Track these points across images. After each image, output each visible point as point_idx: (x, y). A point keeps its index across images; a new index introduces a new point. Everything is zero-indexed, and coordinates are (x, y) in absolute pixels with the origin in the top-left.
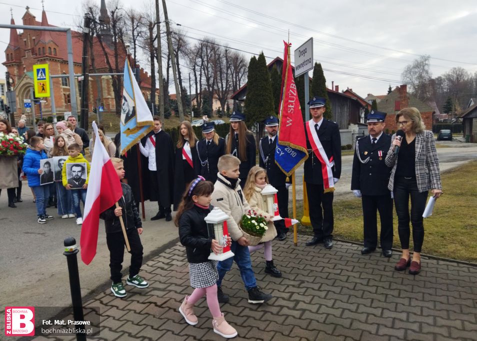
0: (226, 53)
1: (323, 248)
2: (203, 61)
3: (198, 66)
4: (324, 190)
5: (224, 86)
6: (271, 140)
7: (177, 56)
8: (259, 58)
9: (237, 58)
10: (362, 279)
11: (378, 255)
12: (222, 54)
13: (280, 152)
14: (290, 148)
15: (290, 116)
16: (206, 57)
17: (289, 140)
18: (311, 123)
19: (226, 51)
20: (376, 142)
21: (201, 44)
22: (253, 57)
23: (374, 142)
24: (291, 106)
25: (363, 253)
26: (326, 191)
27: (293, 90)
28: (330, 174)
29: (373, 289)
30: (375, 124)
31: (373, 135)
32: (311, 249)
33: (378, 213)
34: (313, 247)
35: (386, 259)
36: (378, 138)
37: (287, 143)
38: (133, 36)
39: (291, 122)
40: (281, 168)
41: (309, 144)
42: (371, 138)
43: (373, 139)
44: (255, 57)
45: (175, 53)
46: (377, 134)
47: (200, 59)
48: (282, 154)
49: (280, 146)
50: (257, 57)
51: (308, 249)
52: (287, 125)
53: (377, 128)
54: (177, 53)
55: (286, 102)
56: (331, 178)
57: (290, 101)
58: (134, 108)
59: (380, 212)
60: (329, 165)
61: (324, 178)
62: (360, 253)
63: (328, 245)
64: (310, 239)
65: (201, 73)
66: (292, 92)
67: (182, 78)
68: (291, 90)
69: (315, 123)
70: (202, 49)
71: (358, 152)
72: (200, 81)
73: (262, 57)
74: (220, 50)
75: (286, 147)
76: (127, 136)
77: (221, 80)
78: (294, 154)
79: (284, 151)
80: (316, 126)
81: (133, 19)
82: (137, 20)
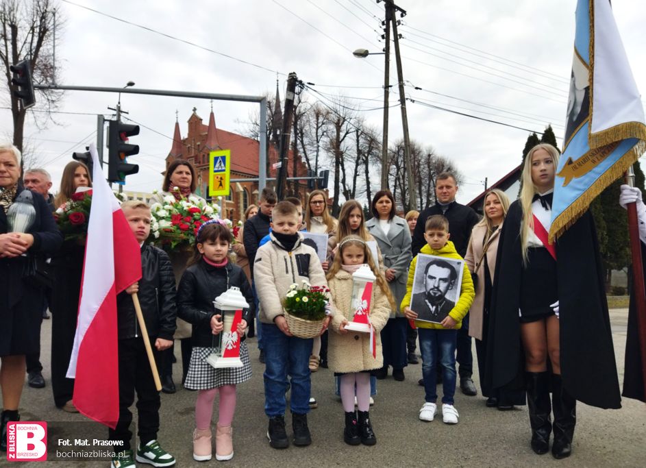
0: (429, 159)
2: (398, 168)
3: (391, 175)
5: (425, 201)
7: (366, 162)
9: (443, 166)
12: (423, 160)
16: (403, 163)
19: (429, 155)
21: (398, 146)
38: (317, 136)
45: (364, 158)
47: (395, 166)
54: (367, 158)
65: (396, 183)
67: (371, 190)
70: (398, 151)
73: (549, 133)
74: (421, 154)
77: (420, 193)
81: (318, 115)
82: (323, 116)
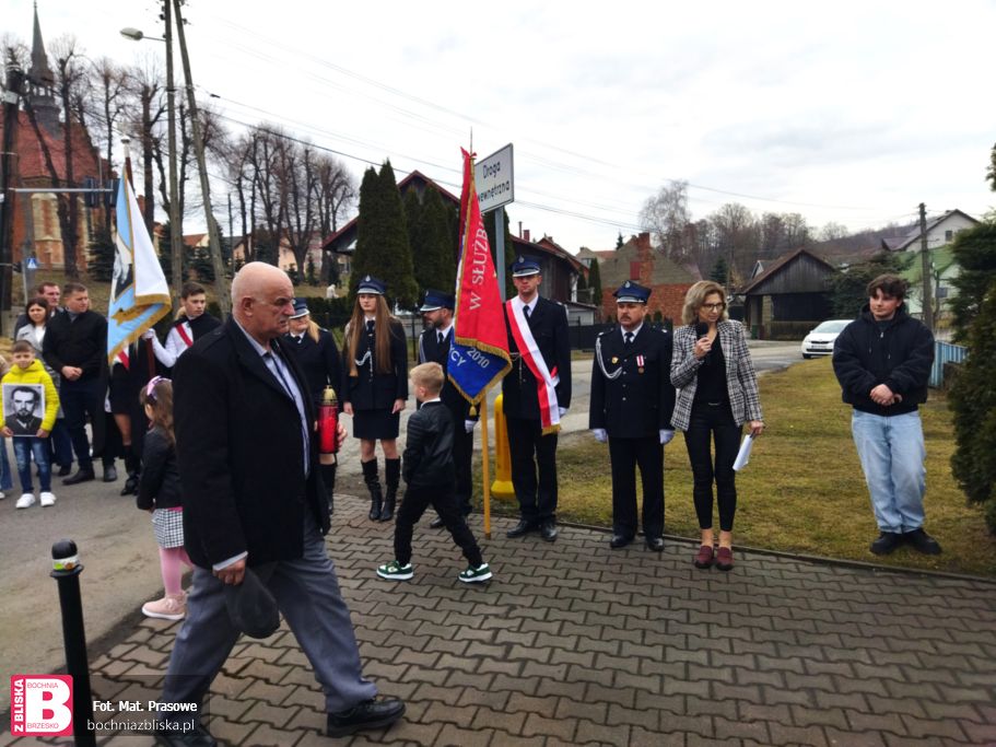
0: (307, 158)
1: (540, 540)
2: (257, 170)
3: (247, 179)
4: (541, 431)
5: (303, 221)
6: (441, 335)
8: (382, 172)
9: (329, 168)
10: (620, 594)
11: (641, 548)
12: (296, 161)
13: (458, 359)
14: (478, 350)
15: (477, 289)
16: (264, 162)
17: (475, 336)
18: (516, 304)
19: (307, 152)
20: (632, 339)
21: (254, 136)
22: (369, 168)
23: (628, 339)
24: (477, 271)
25: (614, 546)
26: (545, 431)
27: (481, 241)
28: (553, 400)
29: (642, 612)
30: (630, 305)
31: (626, 327)
32: (518, 543)
33: (637, 469)
34: (520, 540)
35: (655, 555)
36: (635, 333)
37: (470, 342)
38: (108, 112)
39: (479, 302)
40: (459, 388)
41: (514, 343)
42: (624, 332)
43: (626, 334)
44: (373, 170)
46: (633, 326)
47: (251, 166)
48: (462, 361)
49: (458, 347)
50: (378, 170)
51: (512, 543)
52: (471, 308)
53: (633, 313)
55: (469, 263)
56: (554, 406)
57: (476, 262)
58: (131, 266)
59: (640, 468)
60: (551, 383)
61: (542, 406)
62: (608, 546)
63: (548, 534)
64: (514, 524)
65: (254, 194)
66: (480, 244)
67: (213, 203)
68: (477, 242)
69: (524, 305)
70: (255, 145)
71: (601, 358)
72: (253, 212)
73: (387, 169)
74: (294, 148)
75: (469, 348)
76: (119, 324)
77: (297, 210)
78: (484, 363)
79: (465, 357)
80: (526, 309)
81: (107, 78)
82: (116, 82)
